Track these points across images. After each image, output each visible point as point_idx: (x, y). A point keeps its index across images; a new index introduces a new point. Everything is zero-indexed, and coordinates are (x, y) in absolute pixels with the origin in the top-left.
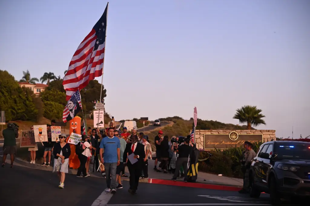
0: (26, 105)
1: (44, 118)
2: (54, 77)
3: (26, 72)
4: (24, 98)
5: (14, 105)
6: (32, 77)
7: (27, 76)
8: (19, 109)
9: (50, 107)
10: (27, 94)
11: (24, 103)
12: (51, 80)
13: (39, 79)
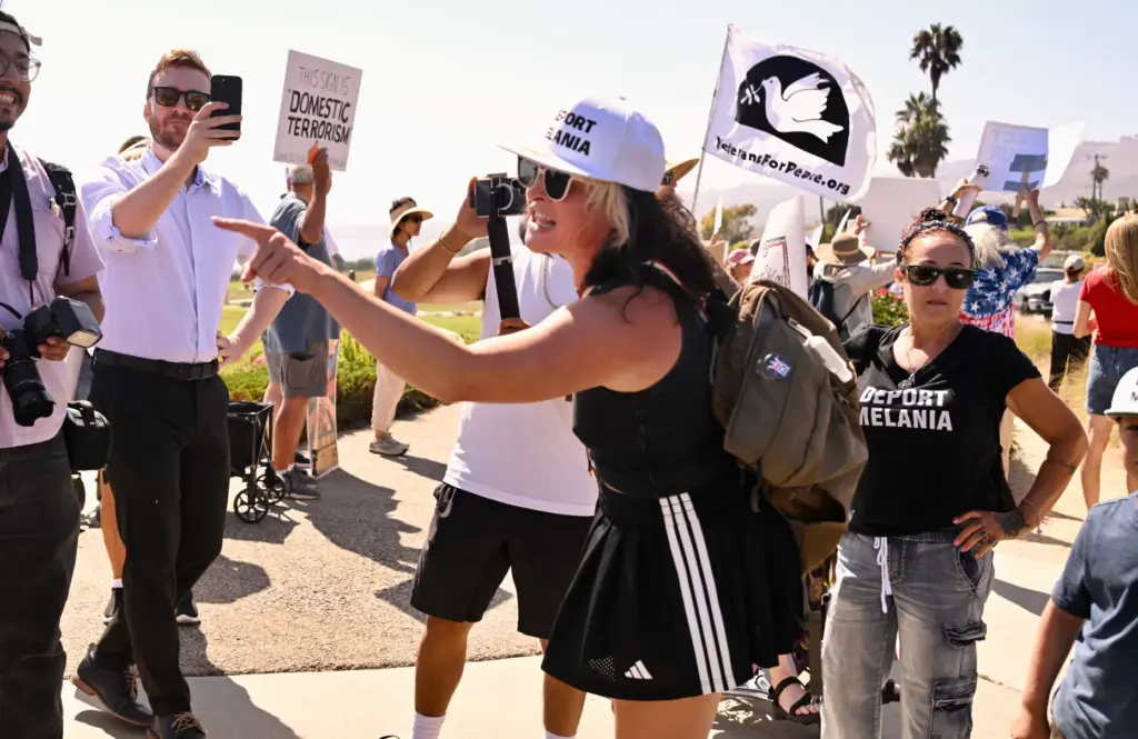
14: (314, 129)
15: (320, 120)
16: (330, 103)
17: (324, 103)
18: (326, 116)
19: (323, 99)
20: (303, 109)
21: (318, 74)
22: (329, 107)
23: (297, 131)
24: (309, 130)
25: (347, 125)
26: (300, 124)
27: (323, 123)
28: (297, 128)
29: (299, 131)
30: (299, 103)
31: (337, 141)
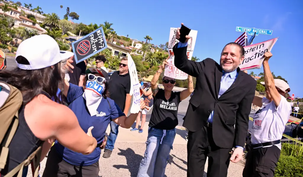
6: (254, 74)
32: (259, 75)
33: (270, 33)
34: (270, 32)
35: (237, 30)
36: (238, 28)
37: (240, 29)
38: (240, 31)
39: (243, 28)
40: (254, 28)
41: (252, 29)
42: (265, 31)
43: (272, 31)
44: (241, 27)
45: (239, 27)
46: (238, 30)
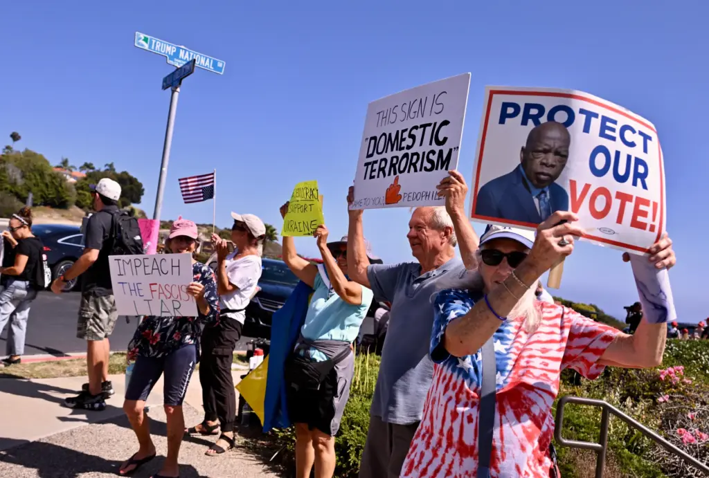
0: (58, 192)
1: (75, 206)
2: (93, 168)
3: (65, 158)
4: (57, 184)
5: (44, 188)
6: (70, 164)
7: (65, 163)
8: (49, 194)
9: (83, 196)
10: (61, 181)
11: (56, 189)
12: (91, 171)
13: (78, 167)
14: (393, 165)
15: (400, 154)
16: (414, 132)
17: (406, 135)
18: (409, 147)
19: (404, 131)
20: (380, 151)
21: (398, 110)
22: (413, 137)
23: (373, 174)
24: (387, 170)
25: (445, 149)
26: (376, 166)
27: (406, 155)
28: (373, 171)
29: (375, 174)
30: (376, 146)
31: (431, 170)
32: (82, 168)
33: (220, 69)
34: (220, 65)
35: (139, 44)
36: (140, 39)
37: (146, 42)
38: (146, 46)
39: (154, 41)
40: (183, 47)
41: (178, 49)
42: (208, 60)
43: (223, 64)
44: (149, 37)
45: (142, 36)
46: (142, 45)
